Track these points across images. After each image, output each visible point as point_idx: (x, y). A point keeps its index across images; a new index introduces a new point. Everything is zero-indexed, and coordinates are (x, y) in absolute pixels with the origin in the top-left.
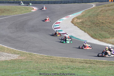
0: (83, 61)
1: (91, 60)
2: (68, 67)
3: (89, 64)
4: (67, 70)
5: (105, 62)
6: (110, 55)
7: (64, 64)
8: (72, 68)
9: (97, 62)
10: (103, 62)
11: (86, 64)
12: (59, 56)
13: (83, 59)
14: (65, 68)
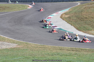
0: (70, 49)
1: (77, 48)
2: (58, 54)
3: (75, 52)
4: (57, 56)
5: (88, 50)
6: (67, 40)
7: (54, 51)
8: (61, 54)
9: (82, 50)
10: (86, 49)
11: (72, 51)
12: (50, 45)
13: (70, 47)
14: (55, 55)
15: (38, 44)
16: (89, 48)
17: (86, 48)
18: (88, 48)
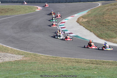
0: (89, 62)
1: (98, 60)
2: (74, 68)
3: (95, 65)
4: (72, 70)
5: (112, 62)
7: (70, 64)
8: (78, 68)
9: (103, 62)
10: (109, 62)
11: (92, 65)
12: (66, 56)
13: (89, 60)
17: (109, 60)
18: (112, 60)
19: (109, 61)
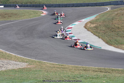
0: (97, 70)
1: (106, 68)
2: (81, 77)
3: (104, 73)
4: (79, 79)
5: (121, 71)
7: (77, 73)
8: (85, 77)
11: (100, 73)
12: (71, 64)
13: (97, 67)
14: (78, 77)
15: (55, 63)
16: (122, 68)
19: (118, 69)
